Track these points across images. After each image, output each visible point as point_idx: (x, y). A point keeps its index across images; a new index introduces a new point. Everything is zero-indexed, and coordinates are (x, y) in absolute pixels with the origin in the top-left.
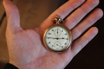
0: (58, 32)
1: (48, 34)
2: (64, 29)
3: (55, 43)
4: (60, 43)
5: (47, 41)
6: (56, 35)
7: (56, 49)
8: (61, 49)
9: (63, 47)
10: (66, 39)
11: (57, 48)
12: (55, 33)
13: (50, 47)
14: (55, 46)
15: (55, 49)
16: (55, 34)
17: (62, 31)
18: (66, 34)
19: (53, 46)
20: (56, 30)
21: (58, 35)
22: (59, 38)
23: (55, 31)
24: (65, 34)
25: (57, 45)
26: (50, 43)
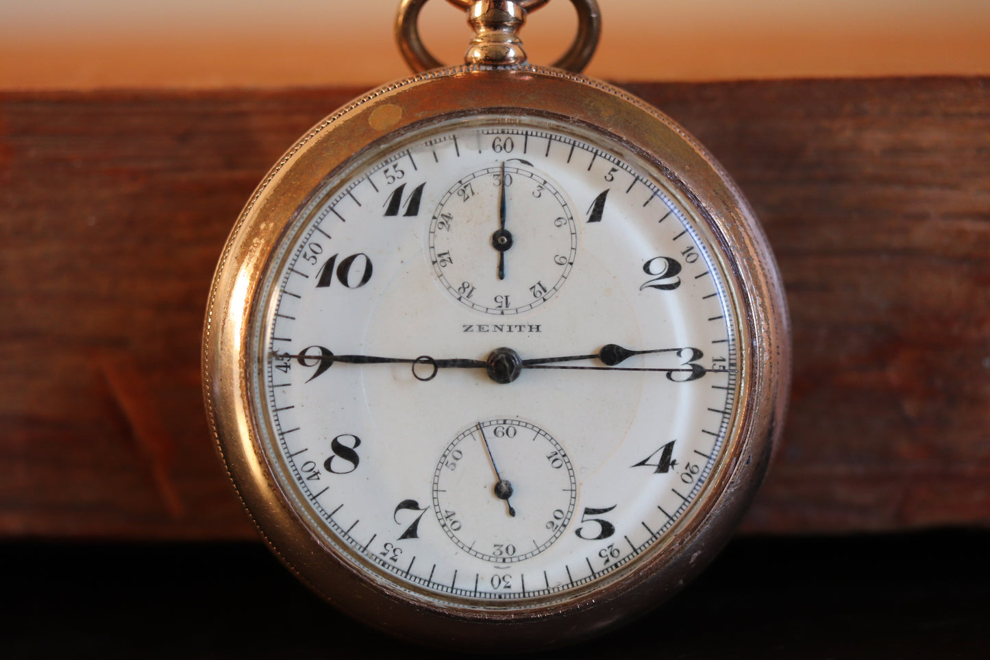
0: (502, 241)
1: (314, 270)
2: (623, 178)
3: (449, 457)
4: (559, 457)
5: (287, 420)
6: (465, 291)
7: (488, 570)
8: (580, 572)
9: (607, 530)
10: (670, 361)
11: (506, 554)
12: (443, 259)
13: (360, 536)
14: (448, 521)
15: (465, 585)
16: (454, 275)
17: (596, 214)
18: (673, 268)
19: (409, 516)
20: (464, 189)
21: (517, 287)
22: (525, 347)
23: (444, 220)
24: (659, 267)
25: (502, 491)
26: (350, 455)
